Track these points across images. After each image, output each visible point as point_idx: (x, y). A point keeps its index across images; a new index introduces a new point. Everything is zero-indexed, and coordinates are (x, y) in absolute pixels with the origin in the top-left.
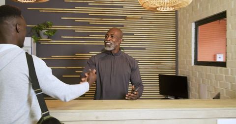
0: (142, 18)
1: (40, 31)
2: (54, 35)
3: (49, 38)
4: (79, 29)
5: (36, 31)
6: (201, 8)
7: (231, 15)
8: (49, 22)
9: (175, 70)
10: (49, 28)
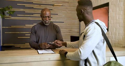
0: (62, 6)
1: (5, 11)
2: (13, 14)
3: (10, 16)
4: (27, 11)
5: (2, 12)
6: (94, 1)
7: (112, 4)
8: (10, 6)
9: (79, 34)
10: (10, 10)
